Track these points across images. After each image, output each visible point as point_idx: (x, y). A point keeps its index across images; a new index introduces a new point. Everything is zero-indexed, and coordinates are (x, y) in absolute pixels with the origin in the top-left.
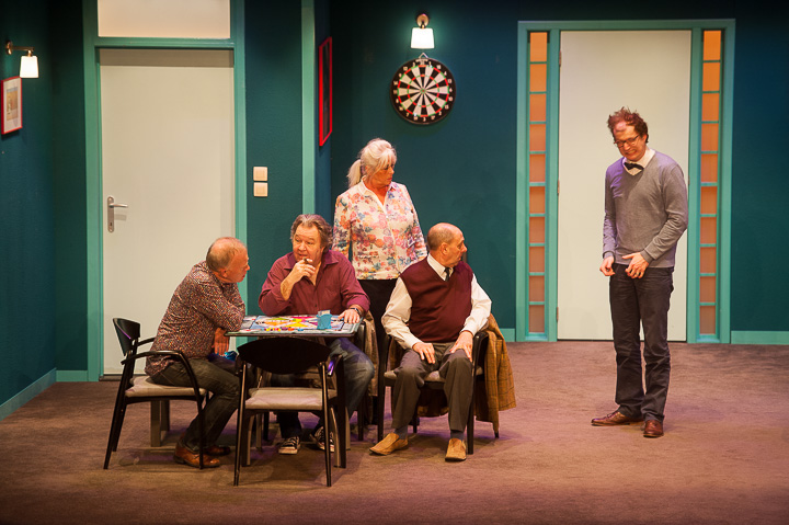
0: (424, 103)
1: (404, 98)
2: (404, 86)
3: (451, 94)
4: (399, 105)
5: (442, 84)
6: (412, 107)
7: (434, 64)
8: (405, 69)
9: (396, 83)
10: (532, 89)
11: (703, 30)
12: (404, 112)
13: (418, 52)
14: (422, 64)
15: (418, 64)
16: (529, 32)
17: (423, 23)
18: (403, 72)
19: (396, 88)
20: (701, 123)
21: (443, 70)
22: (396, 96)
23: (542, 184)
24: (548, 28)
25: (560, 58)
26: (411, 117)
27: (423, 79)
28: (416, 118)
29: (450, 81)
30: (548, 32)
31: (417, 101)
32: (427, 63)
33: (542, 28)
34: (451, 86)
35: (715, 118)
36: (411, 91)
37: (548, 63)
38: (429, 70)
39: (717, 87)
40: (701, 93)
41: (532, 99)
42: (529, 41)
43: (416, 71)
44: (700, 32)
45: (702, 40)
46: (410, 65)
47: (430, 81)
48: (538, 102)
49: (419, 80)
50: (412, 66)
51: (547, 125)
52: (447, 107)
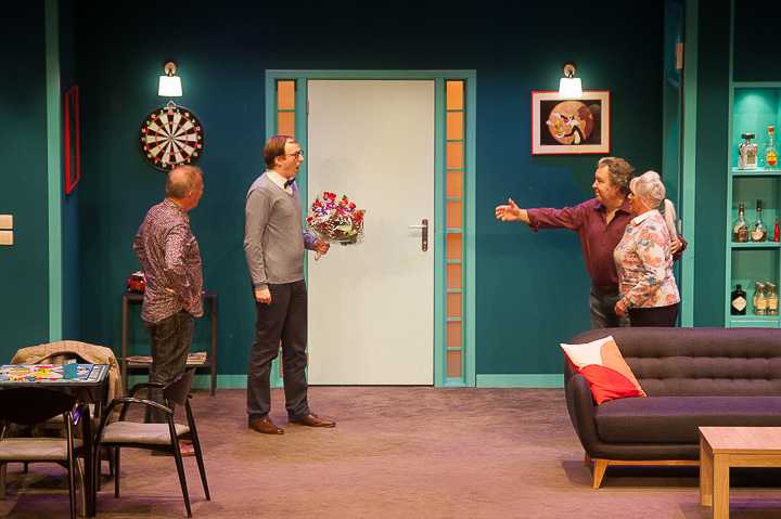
0: (172, 150)
1: (153, 145)
2: (152, 133)
3: (200, 142)
4: (148, 152)
5: (191, 131)
6: (161, 155)
7: (182, 112)
8: (153, 116)
9: (144, 131)
11: (446, 81)
12: (153, 159)
13: (166, 99)
14: (170, 112)
15: (166, 111)
16: (277, 81)
17: (170, 71)
18: (151, 120)
19: (144, 135)
20: (445, 171)
21: (191, 118)
22: (144, 144)
24: (295, 77)
25: (307, 107)
26: (160, 164)
27: (171, 127)
28: (164, 166)
29: (198, 129)
30: (296, 81)
31: (165, 148)
32: (175, 111)
33: (290, 77)
34: (199, 133)
35: (459, 165)
36: (159, 139)
37: (296, 111)
38: (177, 118)
39: (460, 136)
40: (446, 141)
42: (276, 89)
43: (164, 118)
44: (443, 83)
45: (445, 90)
46: (158, 113)
47: (178, 128)
49: (167, 127)
50: (159, 113)
52: (196, 155)
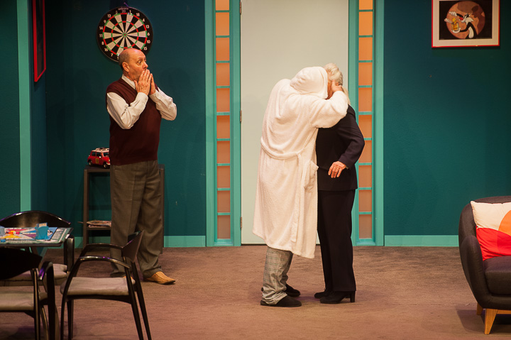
0: (125, 45)
1: (109, 41)
2: (108, 30)
3: (149, 38)
4: (105, 47)
5: (141, 29)
6: (116, 49)
7: (134, 12)
8: (109, 16)
9: (101, 28)
10: (218, 34)
12: (109, 52)
14: (124, 12)
15: (120, 12)
18: (107, 19)
19: (101, 32)
20: (358, 62)
21: (141, 17)
22: (102, 39)
23: (228, 113)
25: (240, 8)
26: (115, 56)
27: (124, 25)
29: (148, 27)
31: (119, 43)
32: (127, 11)
34: (148, 31)
35: (369, 57)
36: (115, 35)
37: (231, 11)
38: (130, 17)
39: (370, 32)
40: (358, 37)
41: (219, 42)
43: (118, 17)
46: (113, 13)
47: (131, 26)
48: (223, 45)
49: (121, 25)
51: (231, 63)
52: (146, 48)
